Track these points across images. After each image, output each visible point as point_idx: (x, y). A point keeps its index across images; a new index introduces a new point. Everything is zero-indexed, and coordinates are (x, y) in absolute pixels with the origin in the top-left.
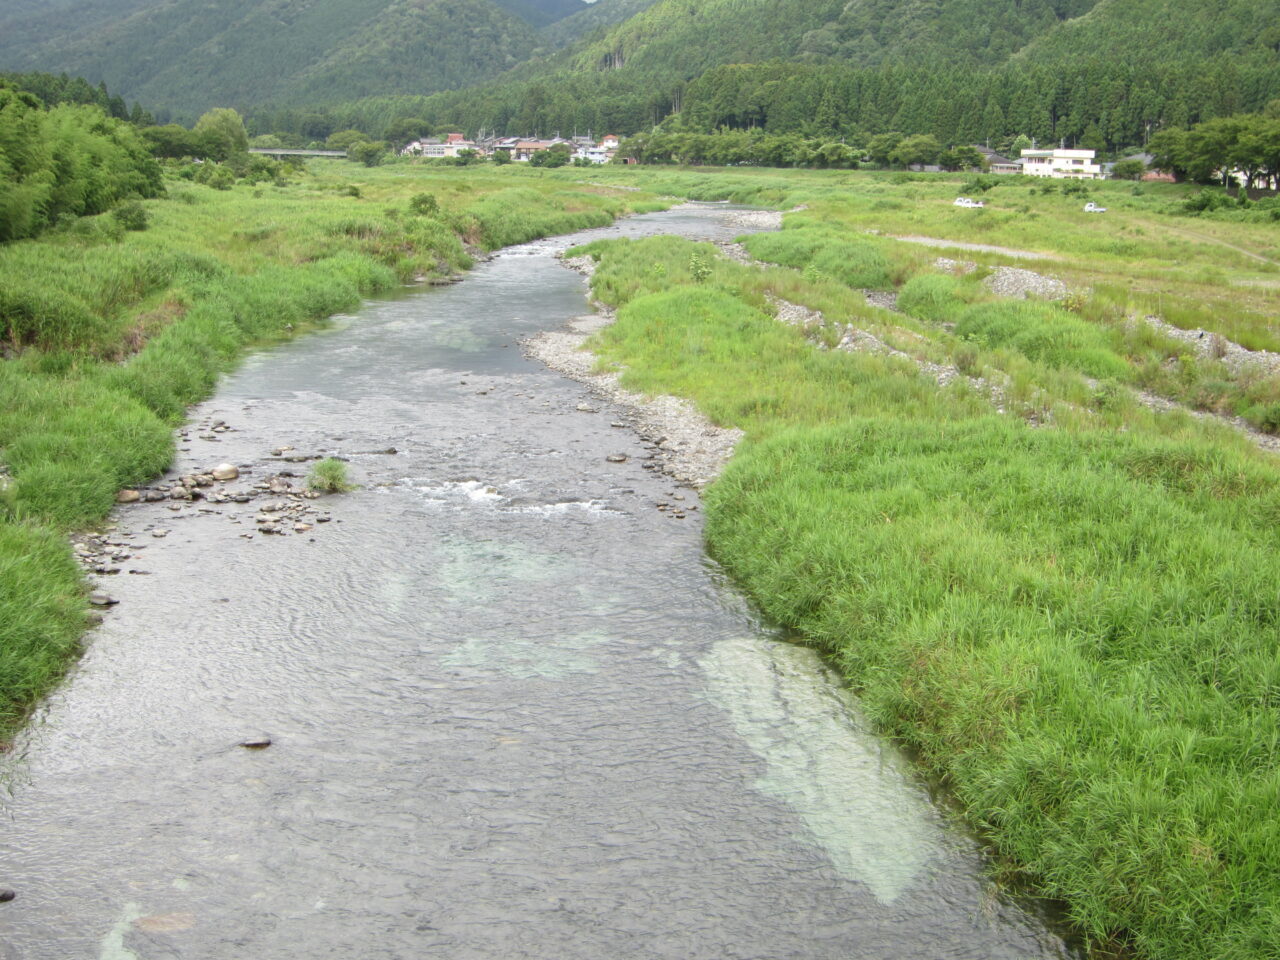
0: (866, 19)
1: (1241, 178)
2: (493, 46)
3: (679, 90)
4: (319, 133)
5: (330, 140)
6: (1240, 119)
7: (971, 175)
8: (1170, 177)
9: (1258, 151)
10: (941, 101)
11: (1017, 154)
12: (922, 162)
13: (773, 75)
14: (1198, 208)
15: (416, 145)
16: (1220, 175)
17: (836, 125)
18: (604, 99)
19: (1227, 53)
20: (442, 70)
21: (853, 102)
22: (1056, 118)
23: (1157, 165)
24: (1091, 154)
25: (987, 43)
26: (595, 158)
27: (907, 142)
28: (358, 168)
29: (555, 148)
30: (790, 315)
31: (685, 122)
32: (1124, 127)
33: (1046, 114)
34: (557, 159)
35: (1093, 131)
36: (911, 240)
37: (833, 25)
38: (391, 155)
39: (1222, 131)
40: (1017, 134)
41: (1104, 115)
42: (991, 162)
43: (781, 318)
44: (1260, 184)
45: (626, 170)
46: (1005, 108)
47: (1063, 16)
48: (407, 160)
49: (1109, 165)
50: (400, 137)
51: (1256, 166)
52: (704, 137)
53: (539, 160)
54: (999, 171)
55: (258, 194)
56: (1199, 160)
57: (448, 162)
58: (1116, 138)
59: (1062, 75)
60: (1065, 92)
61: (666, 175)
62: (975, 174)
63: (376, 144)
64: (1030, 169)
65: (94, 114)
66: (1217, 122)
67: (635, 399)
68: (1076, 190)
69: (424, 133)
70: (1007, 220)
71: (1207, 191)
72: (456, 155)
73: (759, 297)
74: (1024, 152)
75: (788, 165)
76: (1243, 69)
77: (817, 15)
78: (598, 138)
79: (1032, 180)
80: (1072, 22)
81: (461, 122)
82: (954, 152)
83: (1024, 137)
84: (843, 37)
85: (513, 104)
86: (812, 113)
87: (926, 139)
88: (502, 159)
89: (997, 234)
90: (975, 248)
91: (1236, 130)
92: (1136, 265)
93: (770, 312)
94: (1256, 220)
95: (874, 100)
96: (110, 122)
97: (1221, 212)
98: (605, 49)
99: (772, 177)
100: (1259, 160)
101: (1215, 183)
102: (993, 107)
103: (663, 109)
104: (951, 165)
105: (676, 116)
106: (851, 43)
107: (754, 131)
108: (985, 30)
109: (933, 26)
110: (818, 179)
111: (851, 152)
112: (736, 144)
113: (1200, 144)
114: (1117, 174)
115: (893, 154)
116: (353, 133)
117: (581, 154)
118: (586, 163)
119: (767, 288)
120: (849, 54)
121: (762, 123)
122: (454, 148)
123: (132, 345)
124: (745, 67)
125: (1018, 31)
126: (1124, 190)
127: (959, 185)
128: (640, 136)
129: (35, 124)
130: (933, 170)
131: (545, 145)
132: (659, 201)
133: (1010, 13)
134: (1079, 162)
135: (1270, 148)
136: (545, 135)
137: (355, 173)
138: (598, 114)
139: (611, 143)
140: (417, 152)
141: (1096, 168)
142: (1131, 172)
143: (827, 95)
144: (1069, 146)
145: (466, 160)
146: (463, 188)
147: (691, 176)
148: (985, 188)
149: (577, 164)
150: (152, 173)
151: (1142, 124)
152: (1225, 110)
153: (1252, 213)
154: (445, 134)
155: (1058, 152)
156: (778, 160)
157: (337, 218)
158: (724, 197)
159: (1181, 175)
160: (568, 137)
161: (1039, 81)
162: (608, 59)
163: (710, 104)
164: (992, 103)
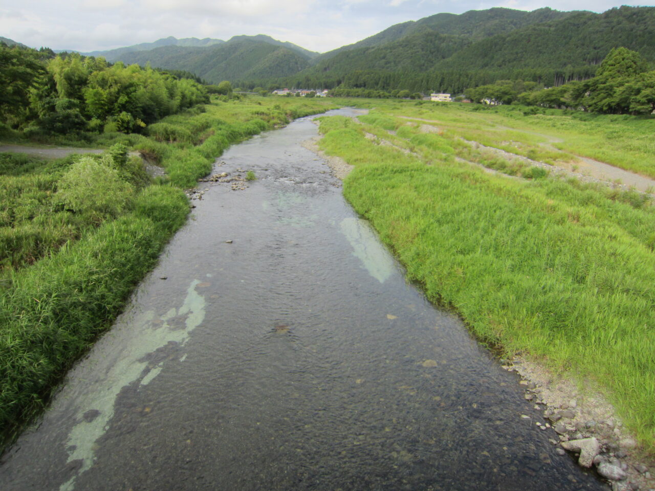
0: (392, 59)
1: (488, 102)
3: (344, 77)
4: (252, 87)
5: (254, 90)
6: (489, 86)
7: (417, 100)
8: (469, 101)
9: (492, 94)
10: (411, 81)
11: (430, 95)
12: (406, 96)
13: (368, 74)
14: (476, 109)
15: (276, 91)
16: (482, 101)
17: (384, 87)
18: (324, 80)
19: (487, 68)
20: (283, 71)
21: (388, 81)
22: (440, 85)
23: (467, 98)
24: (449, 95)
26: (321, 96)
27: (402, 92)
28: (261, 97)
29: (311, 93)
30: (369, 136)
31: (345, 86)
32: (459, 88)
33: (438, 84)
34: (311, 96)
35: (450, 89)
36: (401, 117)
37: (384, 60)
38: (269, 94)
39: (484, 89)
40: (429, 90)
41: (453, 85)
42: (423, 97)
43: (366, 137)
44: (492, 103)
45: (329, 98)
46: (427, 83)
47: (444, 58)
48: (274, 95)
49: (454, 98)
50: (272, 89)
51: (492, 99)
52: (349, 90)
53: (307, 96)
54: (425, 99)
55: (234, 104)
56: (477, 97)
57: (284, 96)
58: (456, 91)
59: (443, 74)
60: (443, 79)
62: (420, 100)
63: (266, 91)
64: (433, 99)
65: (192, 82)
66: (482, 87)
67: (329, 158)
68: (444, 105)
69: (278, 88)
70: (426, 112)
71: (479, 105)
72: (286, 94)
73: (361, 132)
74: (432, 95)
75: (371, 97)
76: (491, 72)
77: (379, 57)
78: (322, 91)
79: (434, 102)
80: (447, 60)
81: (287, 86)
82: (414, 95)
83: (432, 91)
84: (386, 63)
85: (300, 81)
86: (377, 84)
87: (407, 91)
88: (298, 95)
89: (423, 116)
90: (417, 120)
91: (487, 89)
92: (459, 124)
93: (364, 136)
94: (491, 113)
95: (394, 80)
96: (196, 84)
97: (482, 111)
98: (324, 66)
99: (367, 100)
100: (493, 97)
101: (481, 103)
102: (424, 82)
103: (339, 83)
104: (413, 98)
105: (342, 85)
106: (388, 65)
107: (362, 88)
108: (423, 62)
109: (410, 60)
110: (378, 101)
111: (387, 94)
112: (358, 92)
113: (477, 93)
114: (456, 100)
115: (398, 95)
116: (259, 88)
117: (318, 94)
118: (319, 97)
119: (363, 129)
120: (388, 68)
122: (285, 92)
123: (201, 142)
124: (361, 71)
125: (432, 62)
126: (457, 104)
127: (415, 103)
128: (333, 90)
129: (176, 84)
130: (408, 99)
131: (309, 92)
132: (338, 107)
133: (430, 57)
134: (445, 97)
135: (496, 94)
136: (309, 89)
137: (260, 98)
138: (323, 84)
139: (326, 91)
140: (276, 93)
141: (450, 99)
142: (460, 100)
143: (381, 79)
144: (444, 93)
145: (289, 95)
146: (288, 103)
147: (346, 100)
148: (421, 104)
149: (317, 97)
150: (207, 98)
151: (463, 87)
152: (484, 84)
153: (490, 111)
154: (283, 89)
155: (441, 95)
156: (369, 96)
157: (255, 110)
158: (354, 106)
159: (472, 101)
160: (315, 90)
161: (437, 75)
162: (325, 69)
163: (351, 81)
164: (424, 81)
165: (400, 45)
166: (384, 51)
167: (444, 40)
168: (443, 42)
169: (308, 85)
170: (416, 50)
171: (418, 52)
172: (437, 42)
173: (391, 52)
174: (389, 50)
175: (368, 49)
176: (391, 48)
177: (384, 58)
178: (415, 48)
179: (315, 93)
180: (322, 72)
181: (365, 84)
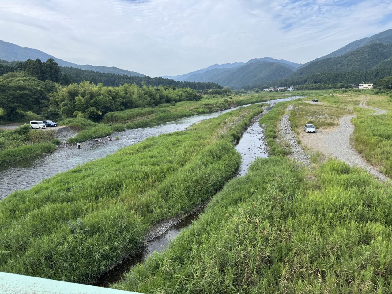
0: (346, 63)
2: (284, 73)
3: (308, 78)
5: (252, 89)
12: (342, 88)
15: (264, 90)
18: (297, 80)
21: (337, 78)
24: (373, 84)
25: (369, 65)
27: (339, 84)
33: (373, 77)
34: (285, 90)
37: (340, 65)
40: (362, 81)
42: (354, 87)
45: (296, 91)
46: (365, 77)
48: (262, 92)
50: (262, 89)
59: (378, 70)
61: (299, 92)
63: (259, 90)
64: (359, 87)
69: (266, 88)
72: (269, 91)
74: (359, 85)
77: (337, 63)
80: (386, 60)
81: (273, 85)
82: (348, 85)
84: (341, 67)
86: (329, 80)
87: (342, 83)
88: (276, 91)
98: (301, 72)
103: (306, 81)
104: (346, 88)
105: (307, 83)
108: (369, 63)
109: (359, 63)
114: (373, 87)
115: (337, 86)
116: (256, 88)
118: (289, 91)
120: (342, 69)
124: (319, 73)
131: (283, 88)
133: (375, 59)
134: (370, 86)
136: (285, 87)
143: (332, 77)
145: (271, 91)
154: (269, 88)
155: (367, 84)
161: (373, 71)
163: (312, 80)
164: (363, 76)
165: (352, 54)
166: (340, 59)
167: (386, 47)
168: (386, 49)
169: (286, 84)
170: (364, 56)
171: (365, 57)
172: (380, 49)
173: (345, 59)
174: (344, 58)
175: (330, 59)
176: (345, 57)
177: (340, 63)
178: (363, 55)
179: (287, 89)
180: (299, 75)
181: (321, 81)
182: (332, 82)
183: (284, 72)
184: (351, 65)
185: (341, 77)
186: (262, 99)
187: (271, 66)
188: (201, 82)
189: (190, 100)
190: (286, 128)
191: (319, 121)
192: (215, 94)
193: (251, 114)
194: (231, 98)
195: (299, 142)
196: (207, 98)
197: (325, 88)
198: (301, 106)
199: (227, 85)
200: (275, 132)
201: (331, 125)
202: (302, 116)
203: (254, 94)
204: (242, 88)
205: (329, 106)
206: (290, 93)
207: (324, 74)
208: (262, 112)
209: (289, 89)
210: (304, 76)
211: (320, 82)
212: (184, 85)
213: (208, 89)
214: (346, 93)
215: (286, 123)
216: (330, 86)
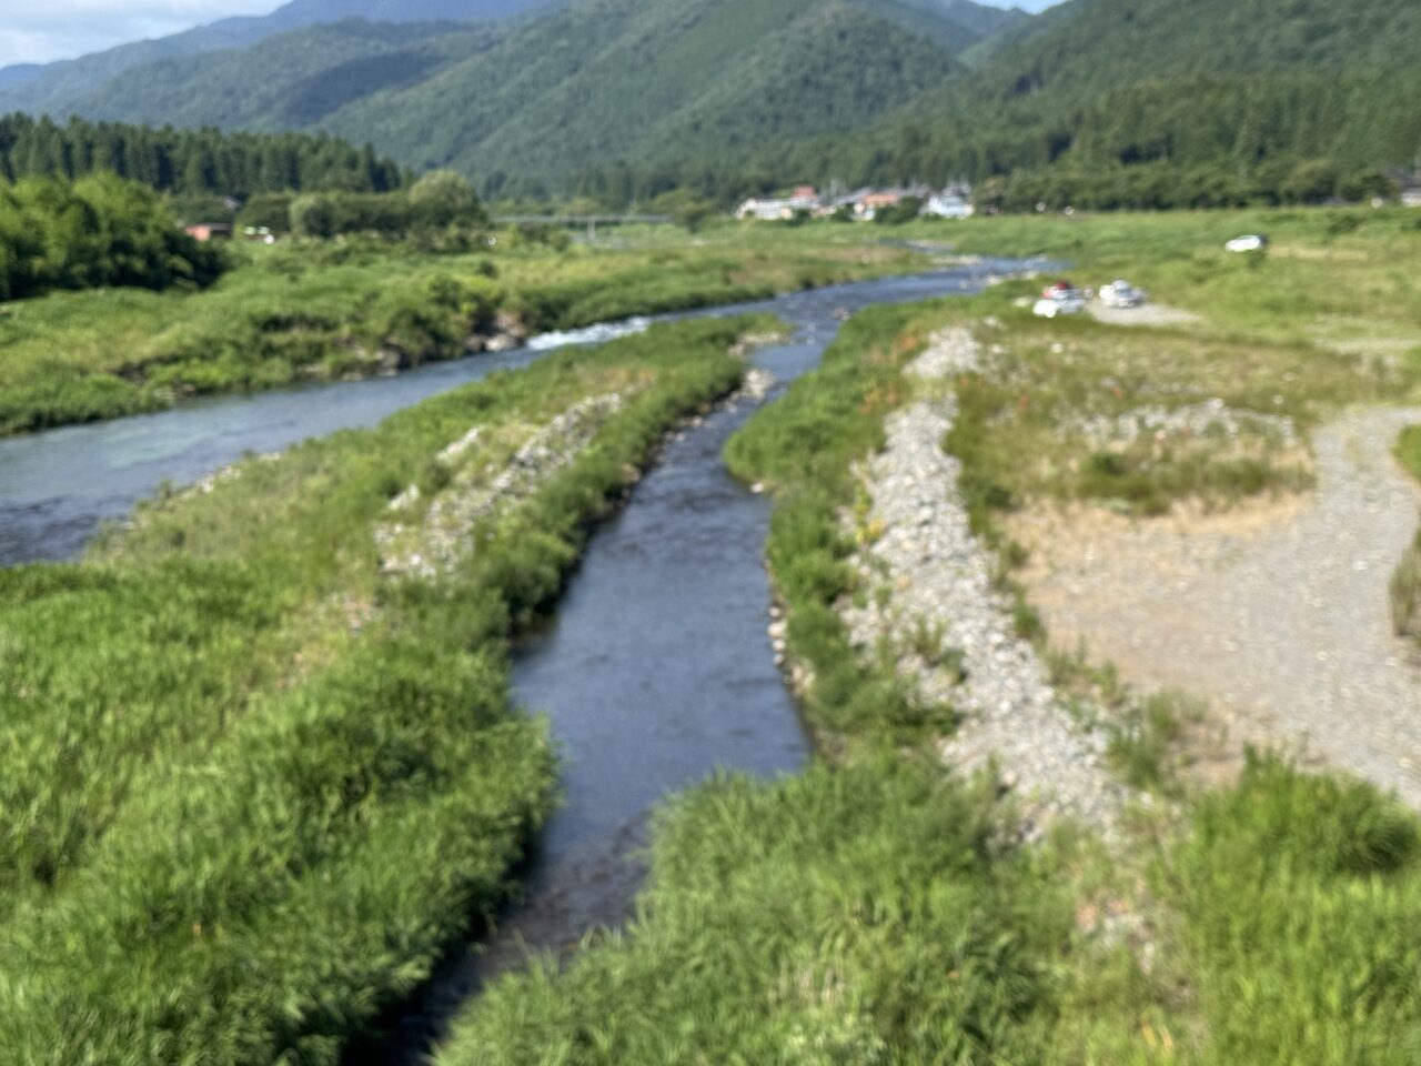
0: (1343, 10)
2: (894, 75)
5: (659, 201)
13: (1192, 92)
15: (748, 205)
18: (997, 136)
20: (830, 109)
21: (1286, 121)
26: (949, 212)
27: (1302, 169)
28: (681, 234)
29: (903, 201)
31: (1081, 160)
37: (1299, 22)
38: (718, 215)
48: (735, 222)
57: (779, 223)
63: (705, 205)
69: (767, 190)
72: (789, 214)
77: (1279, 11)
82: (1355, 180)
84: (1311, 36)
85: (888, 147)
86: (1226, 138)
88: (842, 215)
98: (1018, 72)
103: (1061, 145)
104: (1354, 196)
105: (1071, 154)
106: (1322, 44)
117: (934, 206)
118: (937, 217)
121: (1170, 153)
124: (1154, 86)
136: (906, 187)
138: (981, 154)
143: (1250, 113)
145: (803, 217)
162: (1022, 85)
163: (1108, 136)
179: (922, 202)
180: (1006, 98)
181: (1169, 139)
182: (1251, 155)
183: (897, 66)
184: (1379, 23)
185: (1313, 117)
186: (740, 283)
187: (791, 17)
188: (225, 132)
189: (124, 278)
190: (926, 513)
191: (1167, 458)
192: (348, 227)
193: (651, 400)
194: (488, 270)
195: (1028, 626)
196: (278, 266)
197: (1198, 201)
198: (1032, 341)
199: (449, 158)
200: (842, 551)
201: (1253, 481)
202: (1040, 415)
203: (668, 235)
204: (570, 188)
205: (1234, 340)
206: (948, 233)
207: (1189, 91)
208: (736, 384)
209: (936, 206)
210: (1049, 107)
211: (1166, 147)
212: (67, 148)
213: (288, 193)
214: (1355, 239)
215: (921, 473)
216: (1240, 183)
